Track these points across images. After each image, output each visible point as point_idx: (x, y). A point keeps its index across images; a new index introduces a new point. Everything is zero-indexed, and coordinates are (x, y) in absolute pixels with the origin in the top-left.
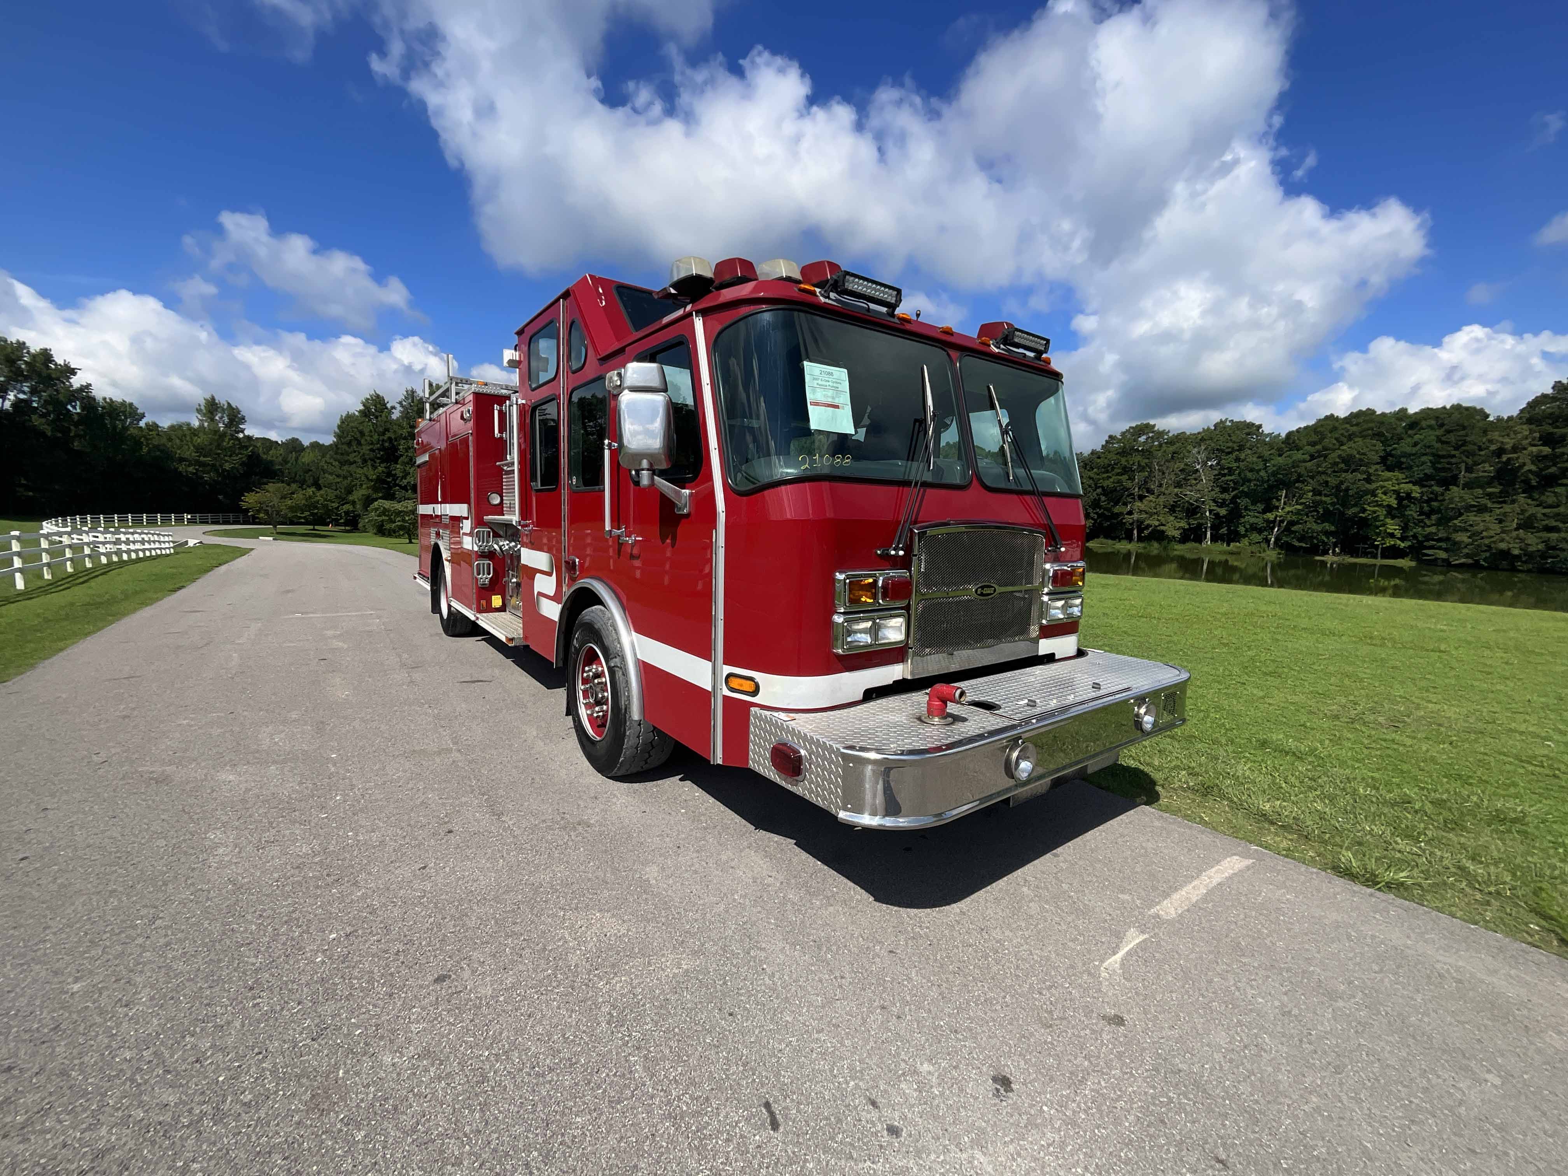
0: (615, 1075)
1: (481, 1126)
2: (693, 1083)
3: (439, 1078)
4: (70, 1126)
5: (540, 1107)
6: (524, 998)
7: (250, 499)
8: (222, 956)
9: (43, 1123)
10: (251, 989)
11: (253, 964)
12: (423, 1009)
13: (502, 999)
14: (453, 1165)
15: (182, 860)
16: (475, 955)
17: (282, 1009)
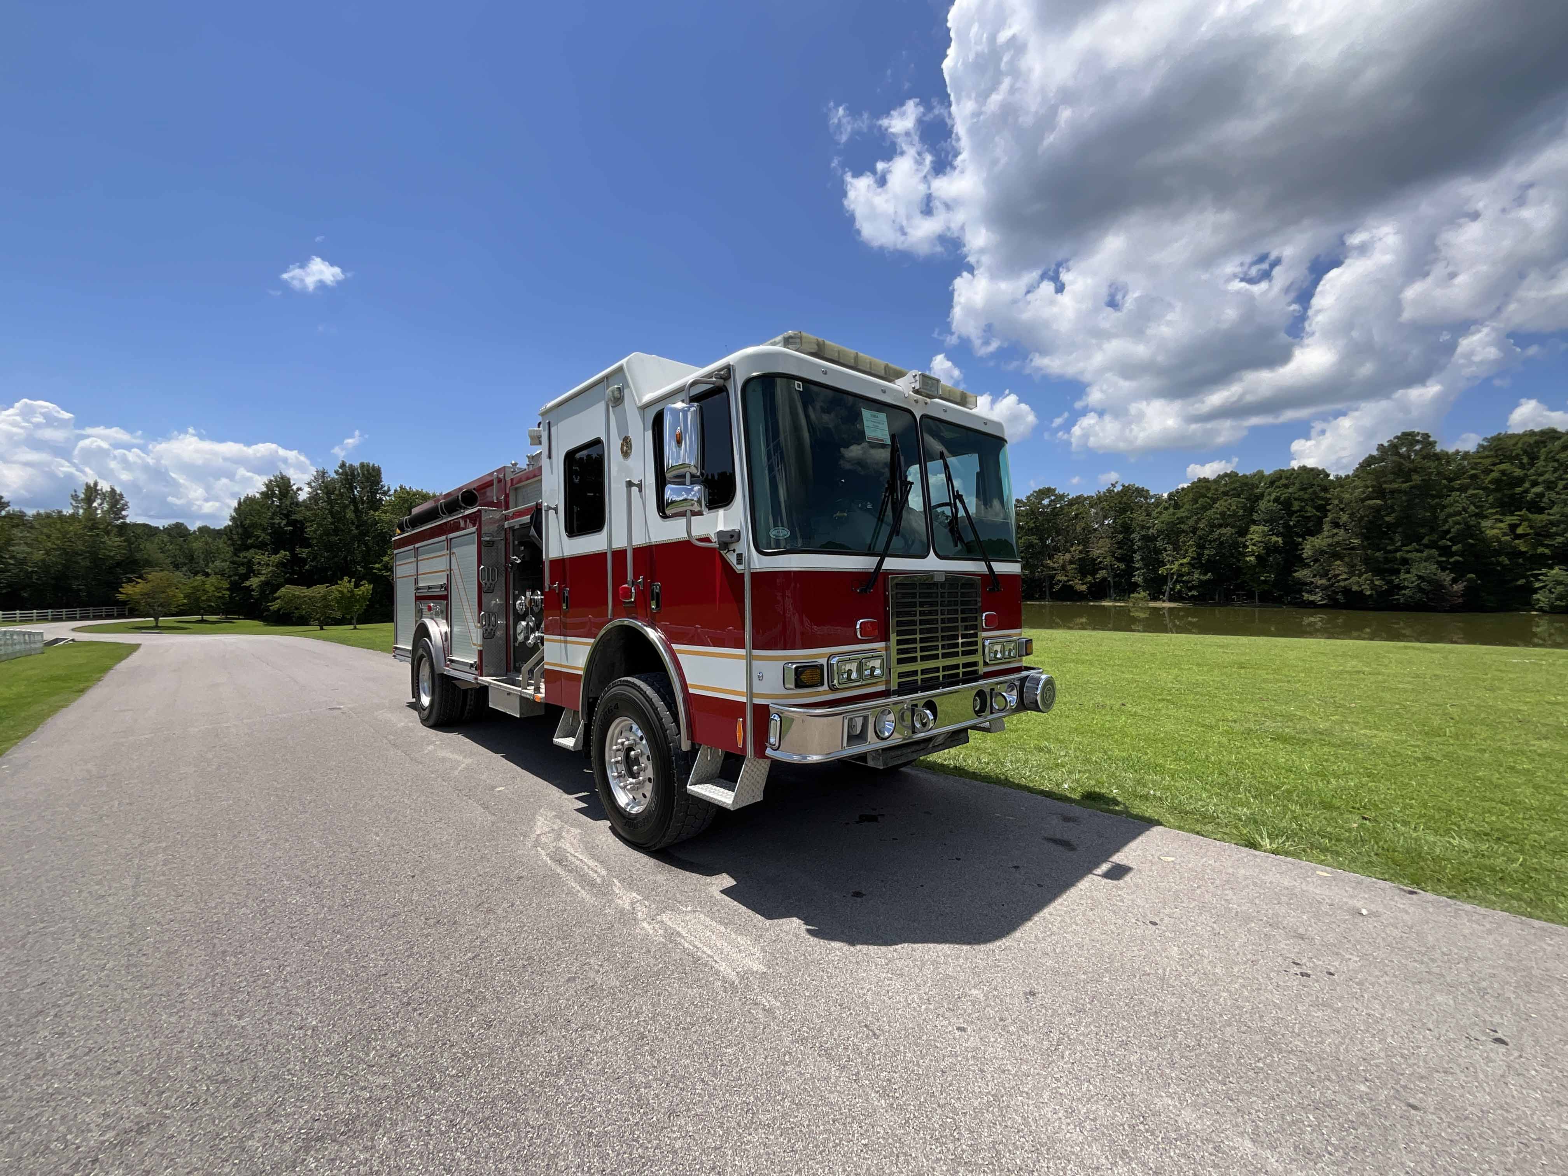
0: (745, 1021)
1: (655, 1064)
2: (806, 1019)
3: (606, 1040)
4: (309, 1108)
5: (695, 1047)
6: (648, 984)
7: (130, 590)
8: (366, 985)
9: (284, 1109)
10: (409, 1004)
11: (400, 988)
12: (568, 1000)
13: (630, 986)
14: (645, 1088)
15: (277, 921)
16: (592, 961)
17: (446, 1014)
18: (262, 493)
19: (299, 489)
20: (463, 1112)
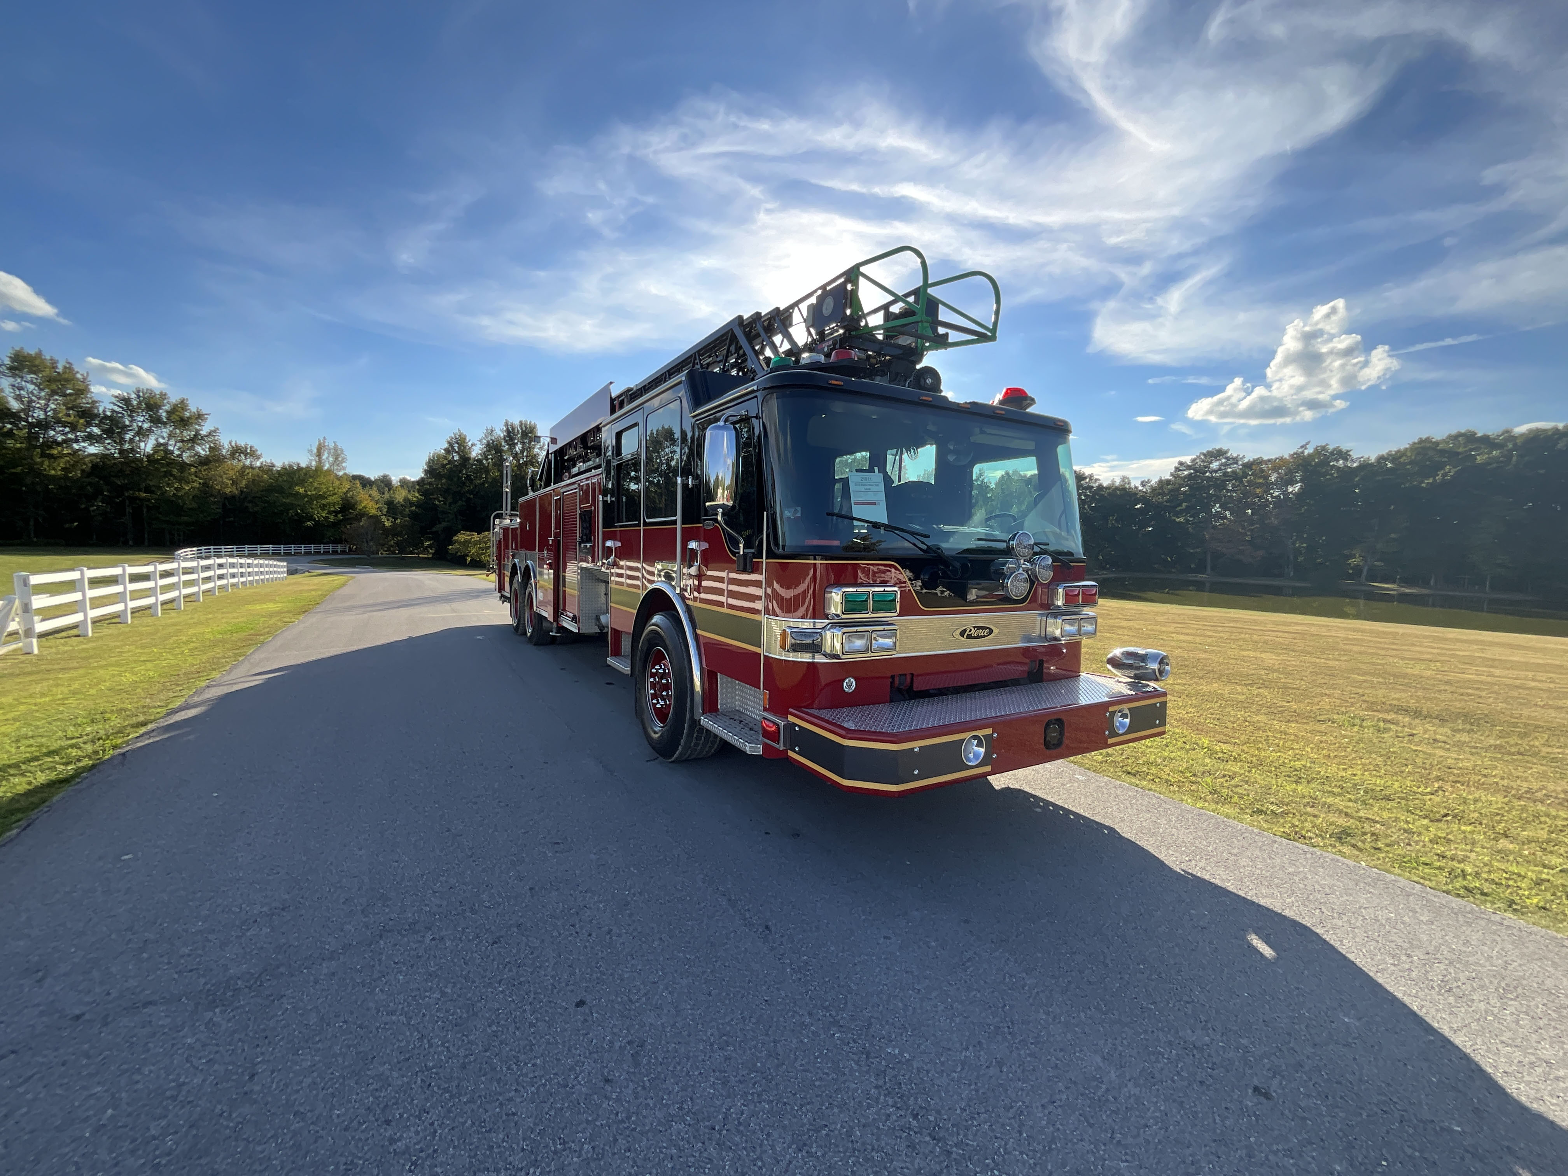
18: (445, 450)
19: (472, 445)
20: (487, 930)
